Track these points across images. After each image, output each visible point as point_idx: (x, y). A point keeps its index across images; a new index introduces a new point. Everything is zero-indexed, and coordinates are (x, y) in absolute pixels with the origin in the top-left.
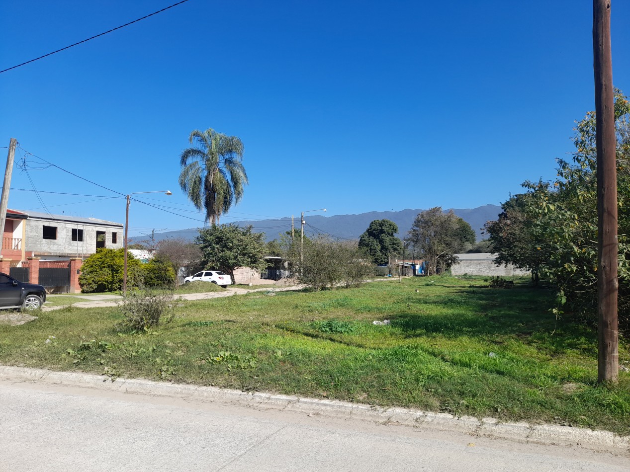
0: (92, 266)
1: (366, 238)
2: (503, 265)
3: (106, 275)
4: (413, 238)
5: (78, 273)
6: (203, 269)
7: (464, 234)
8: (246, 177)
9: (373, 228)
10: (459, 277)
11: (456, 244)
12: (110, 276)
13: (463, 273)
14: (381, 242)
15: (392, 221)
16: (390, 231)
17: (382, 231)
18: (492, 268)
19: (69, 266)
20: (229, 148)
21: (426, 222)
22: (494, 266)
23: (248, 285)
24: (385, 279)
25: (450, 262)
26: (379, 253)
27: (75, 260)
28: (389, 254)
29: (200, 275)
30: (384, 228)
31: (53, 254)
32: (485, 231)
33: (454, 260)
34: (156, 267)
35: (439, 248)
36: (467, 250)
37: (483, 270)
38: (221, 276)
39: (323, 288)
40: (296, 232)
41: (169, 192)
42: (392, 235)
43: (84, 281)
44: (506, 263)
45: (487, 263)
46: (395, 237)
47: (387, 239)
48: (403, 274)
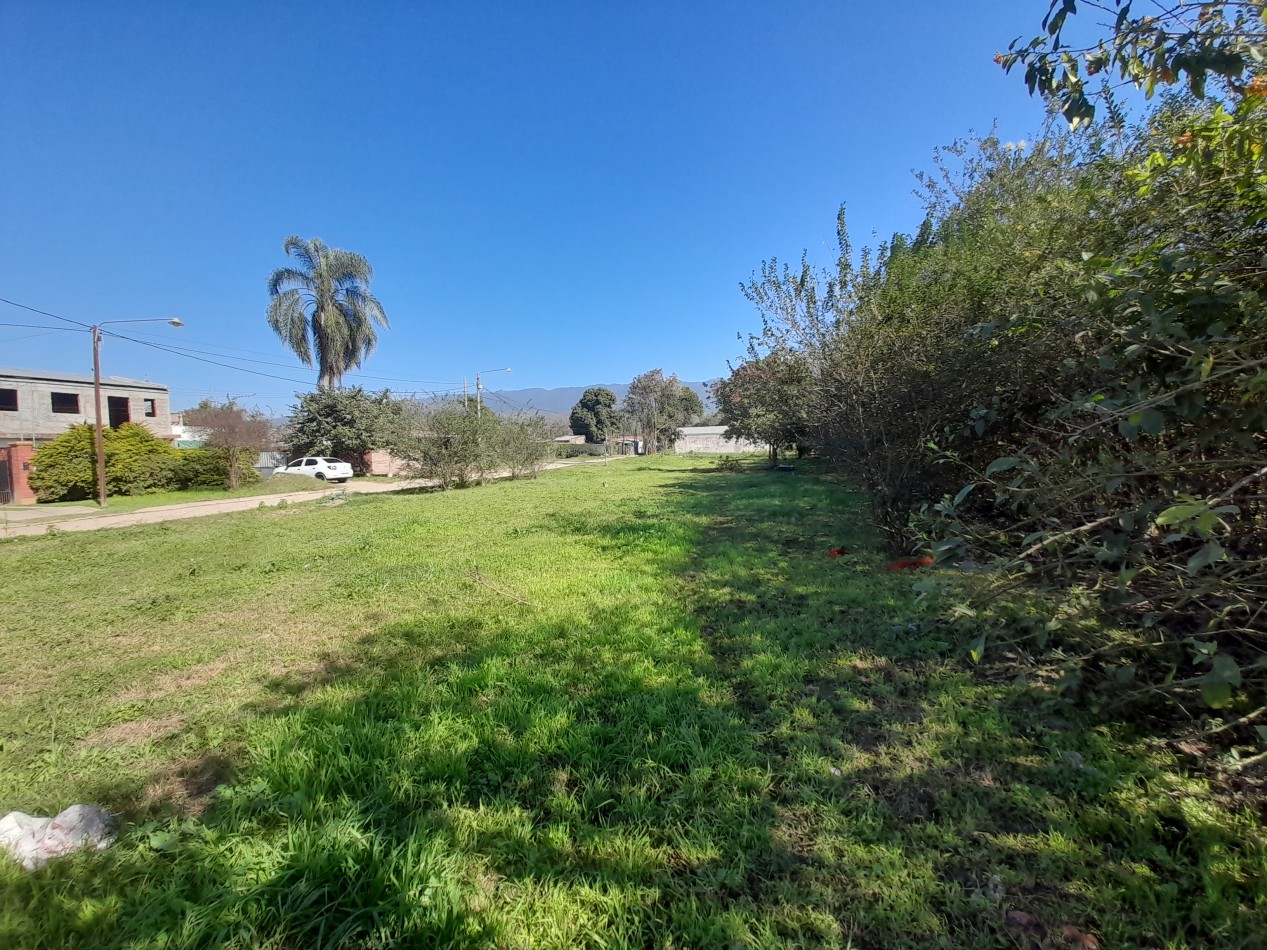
0: (51, 457)
1: (579, 410)
2: (734, 440)
3: (80, 472)
4: (629, 408)
5: (26, 467)
6: (303, 455)
7: (689, 404)
8: (385, 317)
9: (587, 398)
10: (683, 454)
11: (680, 416)
12: (90, 472)
13: (688, 450)
14: (597, 414)
15: (612, 390)
16: (607, 402)
17: (598, 402)
18: (721, 444)
19: (9, 456)
20: (347, 271)
21: (644, 388)
22: (723, 440)
23: (386, 476)
24: (600, 460)
25: (672, 437)
26: (594, 429)
27: (15, 446)
28: (605, 430)
29: (299, 464)
30: (600, 397)
31: (8, 436)
32: (711, 395)
33: (678, 435)
34: (209, 454)
35: (660, 421)
36: (694, 423)
37: (711, 446)
38: (332, 465)
39: (462, 485)
40: (470, 400)
41: (176, 320)
42: (609, 406)
43: (38, 483)
44: (738, 438)
45: (715, 439)
46: (613, 409)
47: (604, 412)
48: (623, 453)
